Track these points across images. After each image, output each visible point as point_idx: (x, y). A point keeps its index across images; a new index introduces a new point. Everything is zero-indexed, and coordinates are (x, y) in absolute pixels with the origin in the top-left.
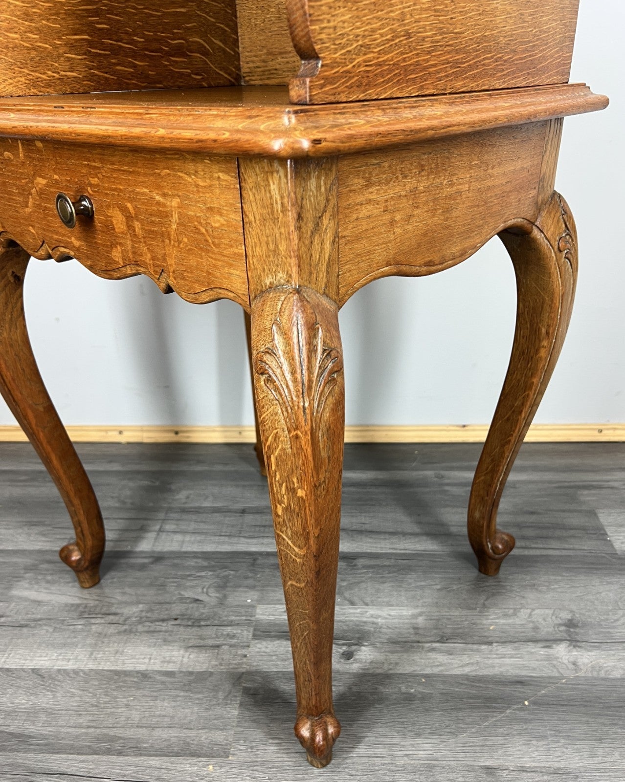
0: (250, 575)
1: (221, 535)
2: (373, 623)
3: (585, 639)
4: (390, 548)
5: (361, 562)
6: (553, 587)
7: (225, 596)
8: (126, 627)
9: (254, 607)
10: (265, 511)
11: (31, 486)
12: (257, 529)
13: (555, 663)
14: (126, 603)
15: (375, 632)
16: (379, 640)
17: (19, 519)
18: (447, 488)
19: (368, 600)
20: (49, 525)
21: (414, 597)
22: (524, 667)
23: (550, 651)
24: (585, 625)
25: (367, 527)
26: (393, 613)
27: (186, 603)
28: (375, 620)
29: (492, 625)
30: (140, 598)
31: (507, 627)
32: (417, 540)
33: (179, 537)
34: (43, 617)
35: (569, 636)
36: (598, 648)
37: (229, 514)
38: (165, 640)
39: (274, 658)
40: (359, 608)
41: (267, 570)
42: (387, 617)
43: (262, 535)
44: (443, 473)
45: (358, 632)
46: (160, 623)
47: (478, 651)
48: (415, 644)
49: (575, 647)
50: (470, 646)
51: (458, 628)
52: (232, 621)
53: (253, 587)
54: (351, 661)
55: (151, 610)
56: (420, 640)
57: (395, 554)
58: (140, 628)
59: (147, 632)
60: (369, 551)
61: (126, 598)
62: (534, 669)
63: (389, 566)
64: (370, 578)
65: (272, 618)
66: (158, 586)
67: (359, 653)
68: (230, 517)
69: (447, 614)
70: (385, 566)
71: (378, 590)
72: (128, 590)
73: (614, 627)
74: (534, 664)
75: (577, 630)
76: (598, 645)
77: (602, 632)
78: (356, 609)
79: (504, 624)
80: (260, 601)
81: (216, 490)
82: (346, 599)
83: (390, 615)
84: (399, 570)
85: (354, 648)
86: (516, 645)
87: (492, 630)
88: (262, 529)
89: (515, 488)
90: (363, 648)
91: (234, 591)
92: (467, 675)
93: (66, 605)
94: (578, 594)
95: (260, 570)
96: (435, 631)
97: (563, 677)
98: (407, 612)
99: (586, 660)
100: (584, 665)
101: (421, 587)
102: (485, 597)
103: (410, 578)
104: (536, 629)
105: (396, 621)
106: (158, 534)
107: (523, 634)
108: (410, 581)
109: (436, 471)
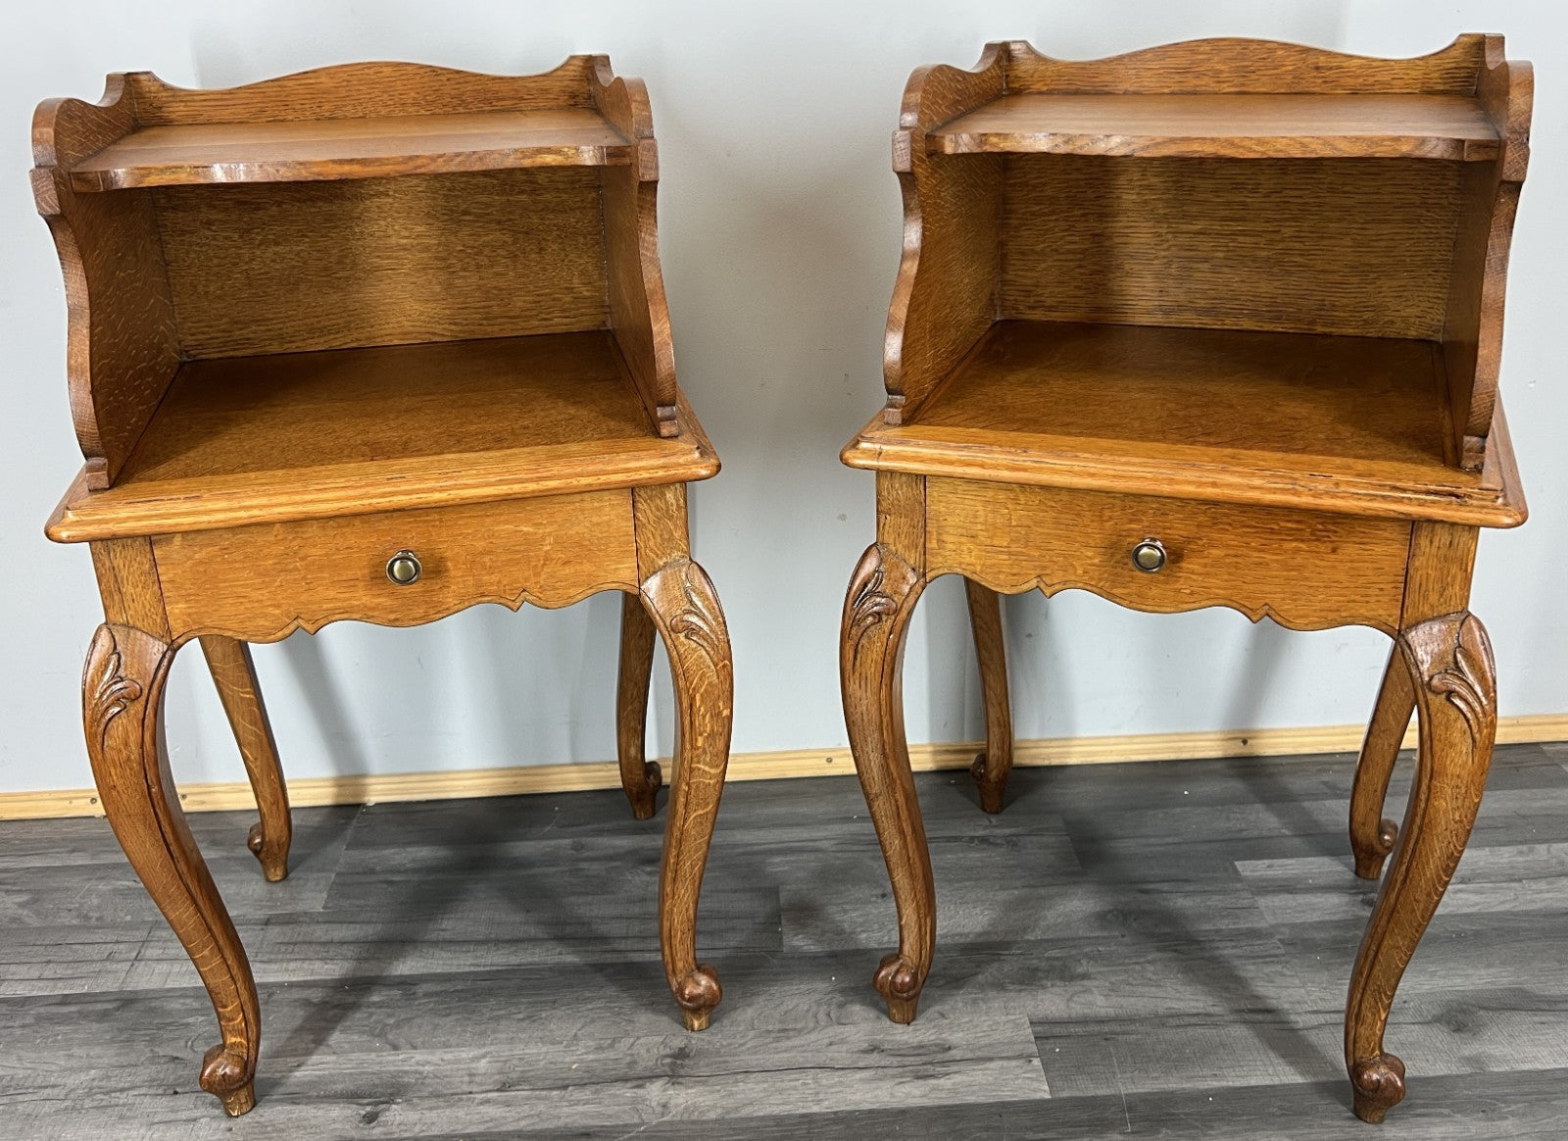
2: (416, 1072)
3: (692, 1073)
4: (472, 965)
5: (424, 988)
8: (67, 1103)
10: (301, 919)
12: (283, 949)
13: (640, 1107)
14: (73, 1070)
15: (416, 1084)
16: (419, 1094)
18: (584, 865)
19: (419, 1041)
21: (483, 1033)
22: (599, 1115)
23: (640, 1092)
24: (698, 1054)
26: (448, 1057)
27: (159, 1063)
28: (421, 1068)
29: (577, 1063)
30: (94, 1061)
31: (595, 1064)
32: (513, 949)
33: (164, 967)
35: (672, 1070)
36: (704, 1083)
38: (121, 1117)
39: (269, 1129)
40: (402, 1053)
42: (440, 1062)
43: (288, 956)
44: (585, 840)
45: (392, 1085)
46: (118, 1094)
47: (546, 1098)
48: (464, 1096)
49: (673, 1084)
50: (539, 1092)
51: (529, 1071)
54: (372, 1125)
55: (108, 1078)
56: (474, 1090)
57: (476, 973)
58: (88, 1103)
59: (97, 1108)
60: (438, 971)
61: (73, 1063)
62: (610, 1116)
63: (462, 991)
64: (432, 1009)
66: (121, 1041)
67: (387, 1113)
69: (522, 1052)
70: (457, 991)
71: (436, 1027)
72: (76, 1051)
73: (735, 1055)
74: (611, 1111)
75: (687, 1062)
76: (702, 1080)
77: (716, 1062)
78: (398, 1054)
79: (592, 1061)
82: (386, 1042)
83: (443, 1060)
84: (474, 997)
85: (382, 1106)
86: (598, 1087)
87: (576, 1069)
88: (290, 948)
90: (394, 1106)
92: (521, 1131)
95: (277, 1009)
96: (497, 1077)
97: (643, 1123)
98: (466, 1054)
99: (681, 1100)
100: (677, 1106)
101: (498, 1019)
102: (579, 1026)
103: (487, 1007)
104: (632, 1064)
105: (449, 1067)
106: (132, 965)
107: (613, 1072)
108: (484, 1010)
109: (576, 839)
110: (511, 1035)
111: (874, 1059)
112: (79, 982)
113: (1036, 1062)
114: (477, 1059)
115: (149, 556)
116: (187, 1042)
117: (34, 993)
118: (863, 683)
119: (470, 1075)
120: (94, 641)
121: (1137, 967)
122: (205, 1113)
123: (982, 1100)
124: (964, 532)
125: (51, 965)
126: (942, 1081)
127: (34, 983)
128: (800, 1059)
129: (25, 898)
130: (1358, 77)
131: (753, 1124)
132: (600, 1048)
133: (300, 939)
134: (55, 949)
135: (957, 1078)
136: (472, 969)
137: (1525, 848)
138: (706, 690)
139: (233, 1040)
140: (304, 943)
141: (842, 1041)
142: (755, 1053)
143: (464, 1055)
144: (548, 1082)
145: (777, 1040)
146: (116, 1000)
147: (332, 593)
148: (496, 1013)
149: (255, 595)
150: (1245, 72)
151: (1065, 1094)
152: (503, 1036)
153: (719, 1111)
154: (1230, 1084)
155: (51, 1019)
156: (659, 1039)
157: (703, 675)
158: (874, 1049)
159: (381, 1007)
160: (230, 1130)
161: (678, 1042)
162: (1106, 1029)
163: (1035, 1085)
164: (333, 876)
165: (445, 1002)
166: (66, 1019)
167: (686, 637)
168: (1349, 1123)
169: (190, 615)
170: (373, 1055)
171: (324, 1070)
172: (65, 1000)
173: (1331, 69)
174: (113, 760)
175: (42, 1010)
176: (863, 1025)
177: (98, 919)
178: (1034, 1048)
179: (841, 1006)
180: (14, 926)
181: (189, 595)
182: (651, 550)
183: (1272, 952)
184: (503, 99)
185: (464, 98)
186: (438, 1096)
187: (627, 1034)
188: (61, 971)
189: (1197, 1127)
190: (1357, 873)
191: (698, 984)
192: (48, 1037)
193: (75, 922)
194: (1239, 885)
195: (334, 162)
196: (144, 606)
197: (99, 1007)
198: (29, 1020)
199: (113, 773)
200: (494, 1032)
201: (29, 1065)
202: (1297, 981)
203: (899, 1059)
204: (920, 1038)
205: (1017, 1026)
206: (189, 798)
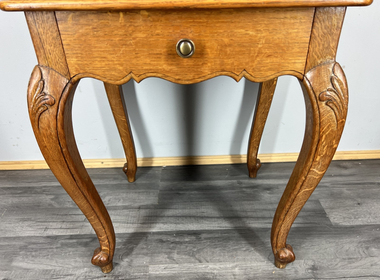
0: (145, 247)
1: (128, 223)
2: (212, 273)
3: (322, 277)
5: (203, 236)
6: (302, 246)
7: (132, 261)
9: (147, 266)
11: (23, 196)
12: (147, 218)
14: (77, 268)
15: (213, 279)
17: (17, 218)
18: (244, 190)
19: (208, 259)
20: (33, 221)
21: (232, 256)
24: (321, 268)
25: (205, 214)
26: (222, 266)
28: (213, 271)
29: (273, 271)
35: (314, 275)
37: (132, 210)
40: (204, 264)
41: (154, 243)
42: (219, 269)
43: (150, 222)
44: (241, 181)
51: (256, 274)
52: (136, 276)
53: (146, 254)
57: (221, 230)
60: (207, 229)
61: (77, 264)
63: (218, 237)
64: (209, 245)
65: (158, 273)
68: (133, 211)
69: (250, 265)
70: (216, 237)
71: (213, 253)
72: (78, 259)
73: (336, 269)
75: (318, 272)
77: (331, 272)
78: (202, 265)
80: (151, 263)
81: (124, 195)
82: (196, 259)
83: (220, 268)
84: (223, 240)
87: (274, 274)
88: (150, 218)
89: (278, 188)
91: (136, 257)
93: (43, 271)
94: (316, 250)
95: (150, 243)
96: (245, 276)
98: (229, 265)
101: (236, 250)
103: (229, 245)
104: (296, 272)
105: (224, 271)
107: (290, 276)
108: (230, 246)
109: (238, 180)
110: (244, 257)
112: (75, 230)
114: (233, 268)
116: (119, 257)
117: (60, 234)
125: (65, 223)
127: (59, 230)
129: (52, 197)
134: (65, 216)
136: (219, 228)
140: (154, 216)
141: (376, 264)
142: (344, 269)
143: (228, 266)
145: (350, 263)
148: (234, 247)
152: (240, 257)
155: (67, 245)
159: (189, 243)
161: (311, 263)
164: (158, 191)
165: (213, 242)
166: (72, 245)
170: (192, 265)
171: (175, 271)
172: (71, 237)
175: (63, 241)
179: (367, 248)
180: (50, 207)
188: (68, 225)
192: (66, 253)
197: (84, 240)
198: (59, 245)
200: (237, 256)
201: (60, 265)
206: (104, 163)
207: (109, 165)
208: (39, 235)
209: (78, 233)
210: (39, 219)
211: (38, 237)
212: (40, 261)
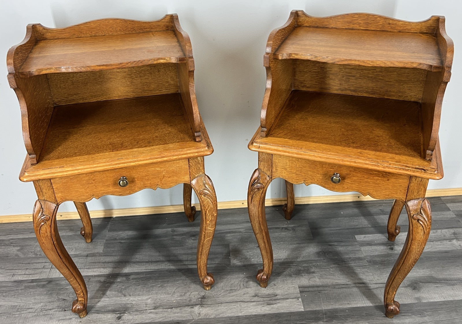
2: (131, 304)
3: (206, 303)
5: (132, 277)
8: (36, 314)
10: (97, 255)
12: (92, 264)
13: (193, 314)
14: (36, 303)
15: (131, 307)
16: (132, 310)
18: (175, 237)
19: (131, 294)
20: (3, 269)
21: (149, 291)
22: (182, 317)
23: (192, 309)
24: (208, 297)
26: (139, 299)
27: (60, 301)
28: (132, 302)
30: (42, 300)
31: (180, 301)
34: (2, 312)
35: (201, 302)
36: (210, 307)
37: (81, 257)
38: (51, 318)
39: (91, 321)
42: (137, 300)
43: (94, 267)
44: (175, 229)
45: (125, 308)
46: (49, 311)
47: (167, 311)
48: (144, 311)
49: (201, 307)
50: (165, 310)
51: (162, 303)
54: (120, 320)
55: (46, 306)
56: (147, 309)
57: (146, 272)
58: (41, 314)
59: (44, 315)
60: (136, 271)
61: (36, 301)
62: (184, 317)
63: (142, 278)
64: (134, 284)
66: (49, 294)
67: (124, 316)
69: (160, 297)
71: (136, 289)
72: (37, 297)
73: (218, 298)
74: (185, 315)
75: (205, 300)
76: (209, 305)
77: (214, 300)
78: (126, 298)
82: (123, 294)
84: (146, 280)
85: (122, 314)
86: (181, 308)
87: (175, 302)
88: (94, 264)
90: (125, 314)
92: (160, 322)
93: (12, 306)
95: (91, 284)
96: (153, 305)
97: (194, 319)
98: (145, 298)
99: (204, 312)
100: (203, 314)
101: (153, 286)
102: (175, 289)
103: (149, 283)
104: (190, 301)
105: (140, 302)
106: (50, 270)
107: (185, 303)
108: (149, 284)
109: (172, 229)
110: (157, 292)
111: (256, 299)
112: (35, 275)
113: (300, 299)
114: (147, 299)
115: (50, 182)
116: (67, 294)
117: (24, 279)
118: (254, 206)
119: (146, 304)
120: (35, 205)
121: (328, 270)
122: (74, 317)
123: (285, 311)
124: (283, 168)
125: (28, 270)
126: (275, 305)
127: (23, 276)
128: (235, 298)
129: (19, 248)
130: (401, 27)
131: (224, 319)
132: (181, 296)
133: (97, 261)
134: (29, 265)
135: (279, 305)
136: (145, 271)
137: (435, 231)
138: (210, 209)
139: (80, 299)
140: (98, 262)
141: (247, 293)
142: (224, 297)
143: (144, 298)
144: (167, 307)
145: (230, 293)
146: (47, 281)
147: (103, 189)
148: (152, 285)
149: (80, 190)
150: (367, 24)
151: (308, 310)
152: (154, 292)
153: (214, 315)
154: (353, 306)
155: (29, 287)
156: (197, 293)
157: (209, 206)
158: (256, 296)
159: (120, 283)
160: (81, 322)
161: (202, 294)
162: (319, 289)
163: (300, 307)
164: (105, 241)
165: (138, 281)
166: (33, 287)
167: (204, 196)
168: (384, 318)
169: (62, 196)
170: (119, 298)
171: (106, 303)
172: (33, 281)
173: (393, 24)
174: (43, 236)
175: (26, 284)
176: (253, 288)
177: (40, 255)
178: (299, 295)
179: (247, 282)
180: (16, 257)
181: (61, 191)
182: (194, 173)
183: (365, 265)
184: (146, 29)
185: (134, 28)
186: (137, 311)
187: (188, 291)
188: (31, 272)
189: (343, 320)
190: (388, 239)
191: (208, 279)
192: (28, 293)
193: (34, 256)
194: (356, 243)
195: (98, 66)
196: (49, 195)
197: (42, 283)
198: (23, 288)
199: (43, 239)
200: (152, 290)
201: (24, 302)
202: (371, 274)
203: (263, 299)
204: (268, 292)
205: (295, 288)
206: (63, 216)
207: (67, 217)
208: (8, 280)
209: (38, 278)
210: (8, 267)
211: (7, 281)
212: (9, 300)
